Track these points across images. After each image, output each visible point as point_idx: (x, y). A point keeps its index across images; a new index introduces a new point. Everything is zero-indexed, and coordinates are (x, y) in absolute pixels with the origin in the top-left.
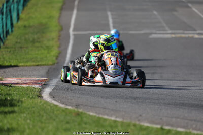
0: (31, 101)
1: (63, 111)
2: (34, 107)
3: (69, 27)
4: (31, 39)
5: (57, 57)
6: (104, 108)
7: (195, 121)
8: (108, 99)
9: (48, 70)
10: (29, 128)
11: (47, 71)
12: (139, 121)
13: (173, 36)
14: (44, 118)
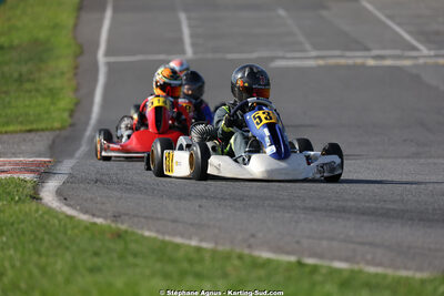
0: (17, 208)
1: (87, 228)
2: (23, 222)
3: (97, 46)
4: (16, 75)
5: (72, 113)
6: (174, 221)
7: (371, 244)
8: (183, 202)
9: (54, 142)
10: (13, 267)
11: (50, 142)
12: (250, 246)
13: (321, 62)
14: (46, 244)
